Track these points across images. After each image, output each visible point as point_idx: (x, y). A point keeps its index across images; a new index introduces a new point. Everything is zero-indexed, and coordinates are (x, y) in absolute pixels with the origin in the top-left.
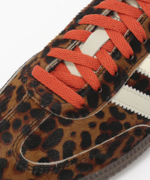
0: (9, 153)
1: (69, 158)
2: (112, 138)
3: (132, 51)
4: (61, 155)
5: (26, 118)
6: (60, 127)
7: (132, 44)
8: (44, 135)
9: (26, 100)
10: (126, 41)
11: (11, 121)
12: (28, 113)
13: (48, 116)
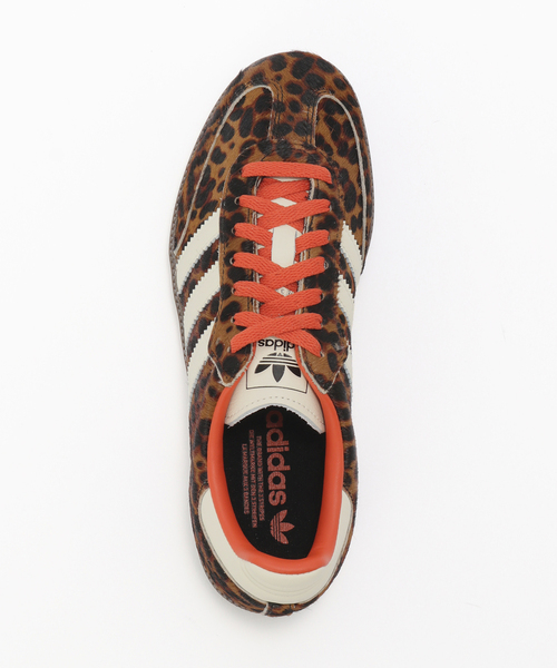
0: (279, 78)
1: (221, 127)
2: (197, 188)
3: (235, 264)
4: (231, 123)
5: (291, 118)
6: (249, 137)
7: (241, 270)
8: (258, 117)
9: (309, 138)
10: (250, 267)
11: (305, 107)
12: (293, 125)
13: (270, 134)
